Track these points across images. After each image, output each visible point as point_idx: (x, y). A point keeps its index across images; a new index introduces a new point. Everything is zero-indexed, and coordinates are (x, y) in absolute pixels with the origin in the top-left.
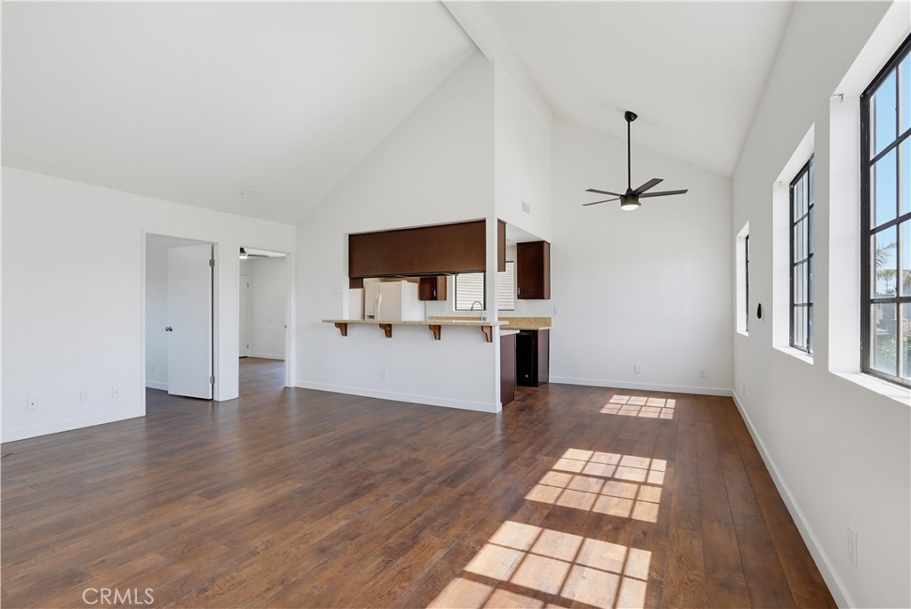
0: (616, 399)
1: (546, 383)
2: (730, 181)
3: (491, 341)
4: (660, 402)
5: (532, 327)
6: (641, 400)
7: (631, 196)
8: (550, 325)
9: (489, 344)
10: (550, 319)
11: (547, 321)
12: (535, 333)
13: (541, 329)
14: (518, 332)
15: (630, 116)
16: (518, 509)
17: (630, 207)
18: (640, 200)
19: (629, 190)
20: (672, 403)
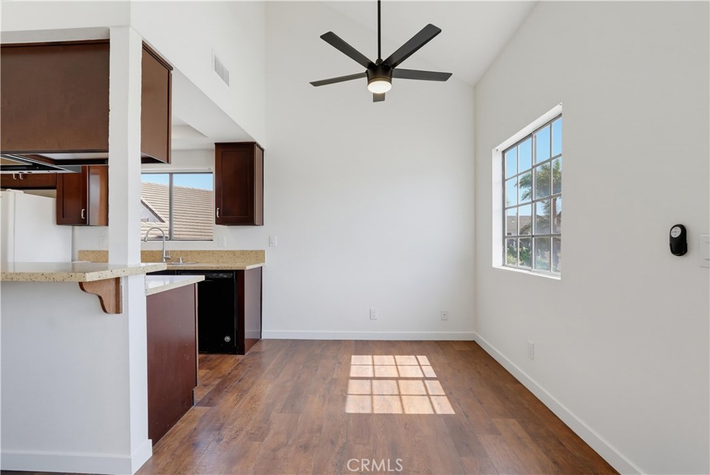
1: (256, 341)
3: (118, 310)
5: (237, 265)
8: (263, 261)
9: (112, 318)
10: (263, 251)
11: (259, 255)
13: (248, 267)
14: (202, 278)
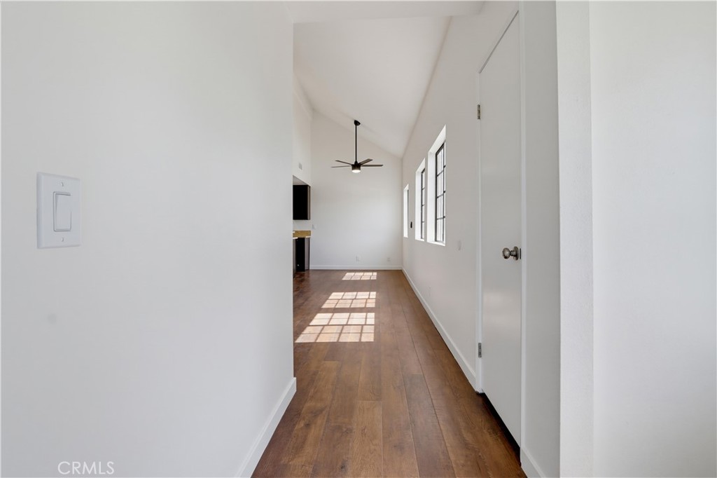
0: (348, 274)
1: (308, 270)
2: (402, 160)
4: (370, 274)
5: (302, 237)
6: (361, 274)
7: (357, 166)
8: (310, 235)
10: (310, 231)
11: (308, 233)
12: (303, 239)
13: (307, 237)
14: (297, 238)
15: (357, 123)
16: (320, 310)
17: (356, 171)
18: (361, 167)
19: (356, 162)
20: (375, 274)
